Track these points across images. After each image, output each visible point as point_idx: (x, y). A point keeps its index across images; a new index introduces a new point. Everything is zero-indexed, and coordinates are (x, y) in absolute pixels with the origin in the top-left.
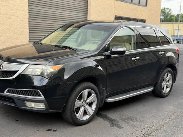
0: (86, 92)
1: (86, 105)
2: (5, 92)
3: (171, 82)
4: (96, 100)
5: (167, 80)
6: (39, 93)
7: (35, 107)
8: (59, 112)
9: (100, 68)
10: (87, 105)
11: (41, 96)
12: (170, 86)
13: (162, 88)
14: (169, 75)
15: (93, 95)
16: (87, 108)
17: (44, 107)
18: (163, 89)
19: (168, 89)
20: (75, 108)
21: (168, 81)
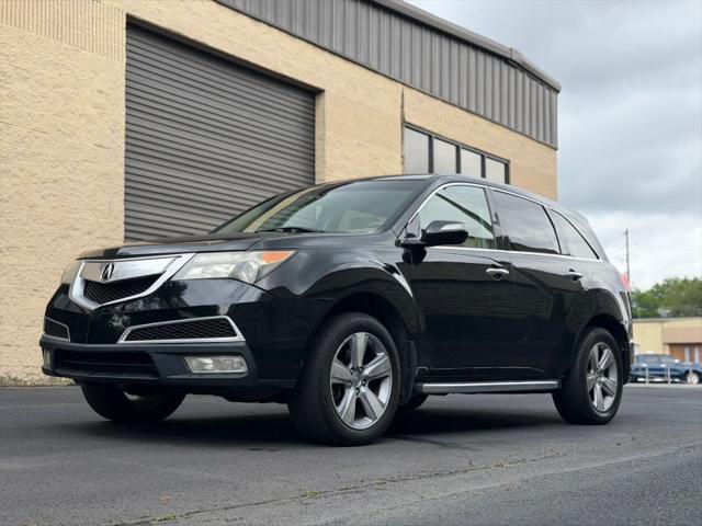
0: (361, 339)
1: (360, 383)
2: (122, 341)
3: (613, 378)
4: (390, 373)
5: (602, 367)
6: (230, 325)
7: (217, 371)
8: (287, 386)
9: (400, 279)
10: (363, 385)
11: (235, 335)
12: (615, 391)
13: (589, 390)
14: (606, 352)
15: (380, 355)
16: (364, 395)
17: (244, 369)
18: (592, 392)
19: (609, 401)
20: (332, 381)
21: (606, 373)
